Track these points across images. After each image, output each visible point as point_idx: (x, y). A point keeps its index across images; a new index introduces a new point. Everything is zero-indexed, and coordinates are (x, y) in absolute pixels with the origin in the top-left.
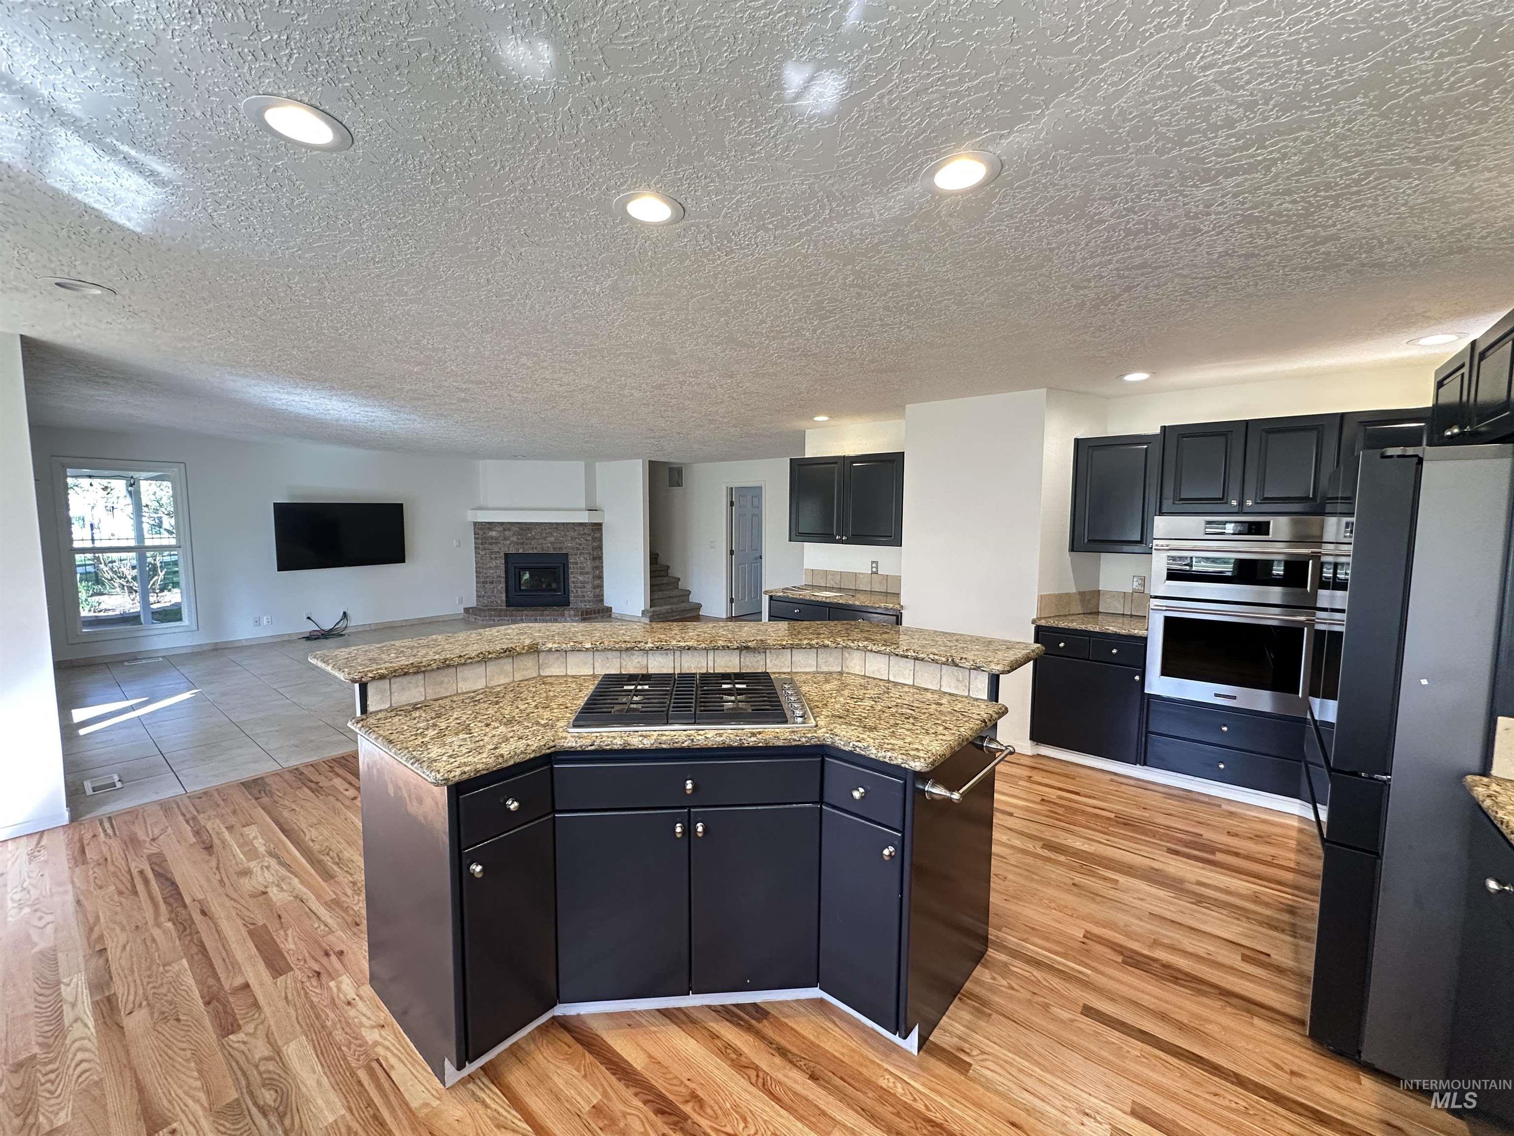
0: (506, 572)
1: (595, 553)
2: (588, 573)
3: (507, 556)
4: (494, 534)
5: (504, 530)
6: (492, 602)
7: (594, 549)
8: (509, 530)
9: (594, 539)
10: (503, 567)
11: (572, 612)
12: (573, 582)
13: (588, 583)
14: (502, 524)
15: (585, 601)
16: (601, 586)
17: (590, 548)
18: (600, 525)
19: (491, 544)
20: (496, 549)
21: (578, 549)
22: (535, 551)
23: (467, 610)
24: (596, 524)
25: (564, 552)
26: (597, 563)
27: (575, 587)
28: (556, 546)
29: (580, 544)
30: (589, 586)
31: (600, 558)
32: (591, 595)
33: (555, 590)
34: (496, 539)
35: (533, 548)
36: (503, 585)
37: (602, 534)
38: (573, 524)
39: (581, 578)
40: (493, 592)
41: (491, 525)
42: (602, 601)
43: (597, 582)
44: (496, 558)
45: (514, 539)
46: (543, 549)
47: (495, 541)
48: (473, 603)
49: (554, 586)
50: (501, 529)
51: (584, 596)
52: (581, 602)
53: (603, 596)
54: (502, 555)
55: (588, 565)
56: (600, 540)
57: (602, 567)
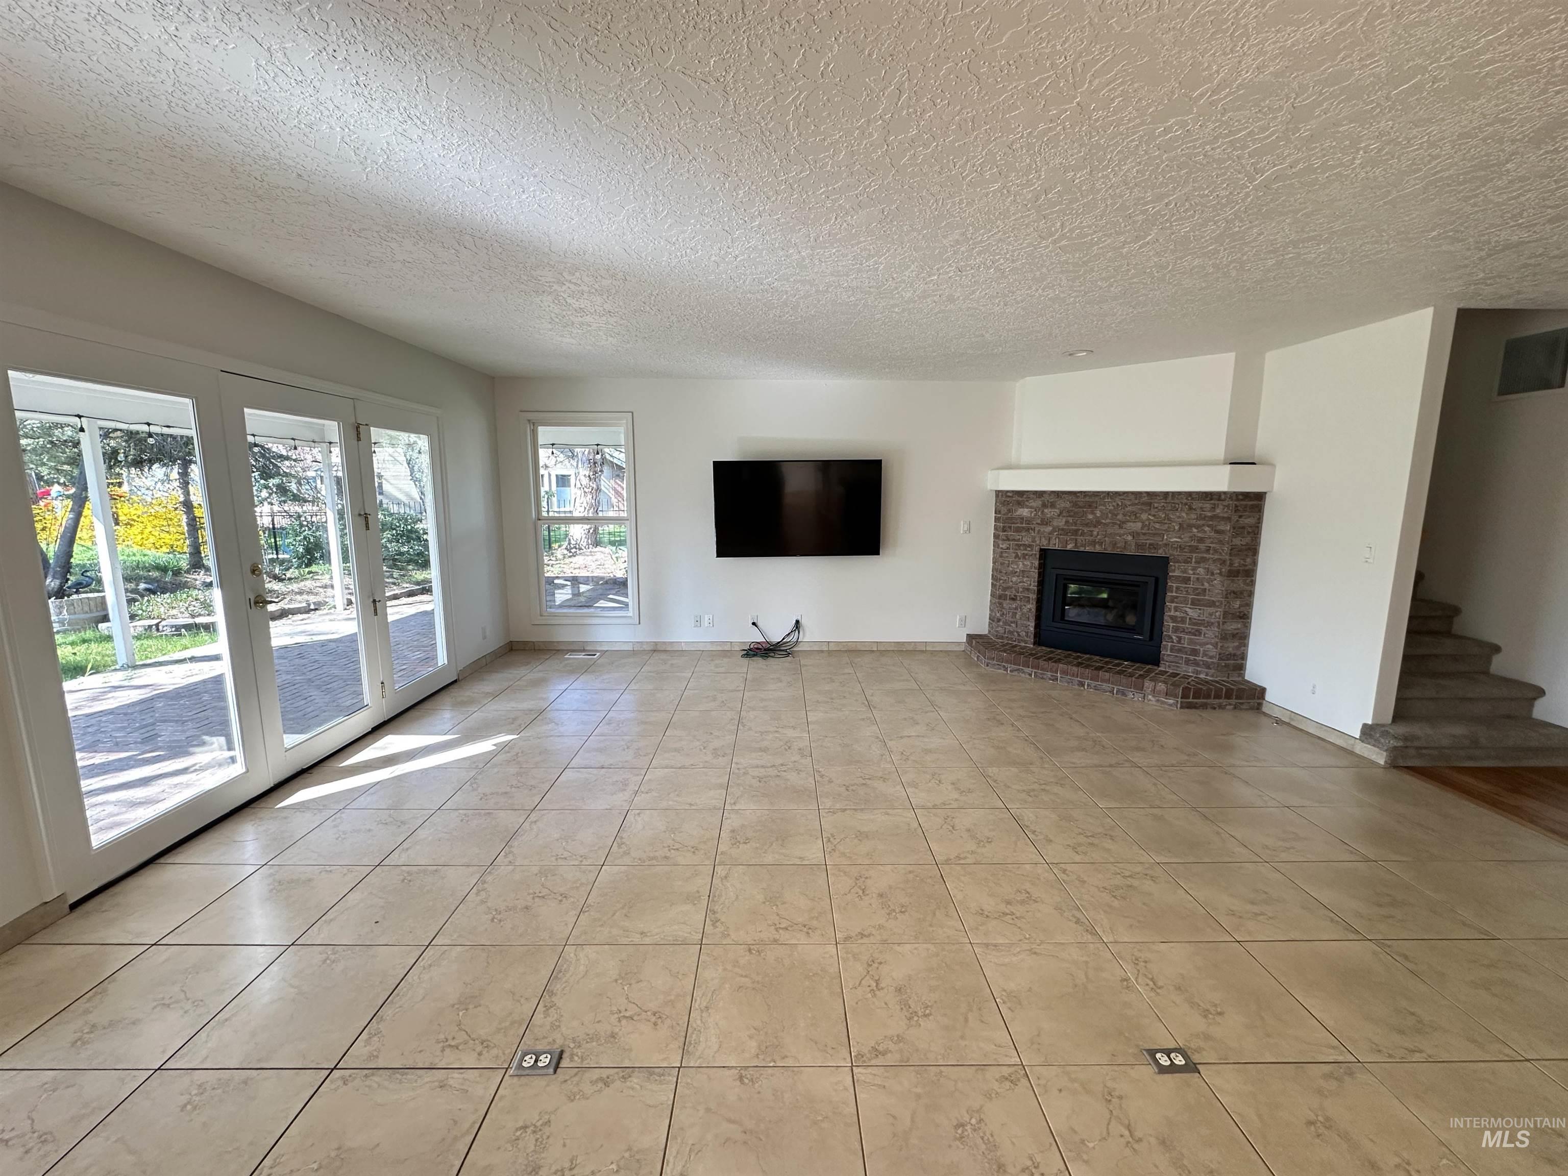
0: (1041, 583)
1: (1237, 562)
2: (1212, 604)
3: (1044, 553)
4: (1024, 512)
5: (1044, 506)
6: (1011, 632)
7: (1235, 551)
8: (1053, 505)
9: (1239, 530)
10: (1035, 575)
11: (1161, 686)
12: (1174, 619)
13: (1210, 624)
14: (1040, 494)
15: (1196, 663)
16: (1242, 637)
17: (1226, 548)
18: (1260, 497)
19: (1018, 530)
20: (1027, 540)
21: (1194, 549)
22: (1098, 549)
23: (970, 637)
24: (1246, 496)
25: (1161, 553)
26: (1239, 584)
27: (1176, 630)
28: (1142, 539)
29: (1201, 540)
30: (1210, 634)
31: (1249, 574)
32: (1213, 651)
33: (1132, 629)
34: (1029, 521)
35: (1094, 543)
36: (1032, 606)
37: (1260, 520)
38: (1189, 494)
39: (1193, 613)
40: (1015, 614)
41: (1020, 497)
42: (1240, 668)
43: (1232, 626)
44: (1024, 556)
45: (1060, 523)
46: (1114, 545)
47: (1027, 525)
48: (982, 627)
49: (1131, 619)
50: (1037, 503)
51: (1195, 652)
52: (1187, 662)
53: (1244, 657)
54: (1037, 548)
55: (1217, 586)
56: (1255, 531)
57: (1251, 594)
